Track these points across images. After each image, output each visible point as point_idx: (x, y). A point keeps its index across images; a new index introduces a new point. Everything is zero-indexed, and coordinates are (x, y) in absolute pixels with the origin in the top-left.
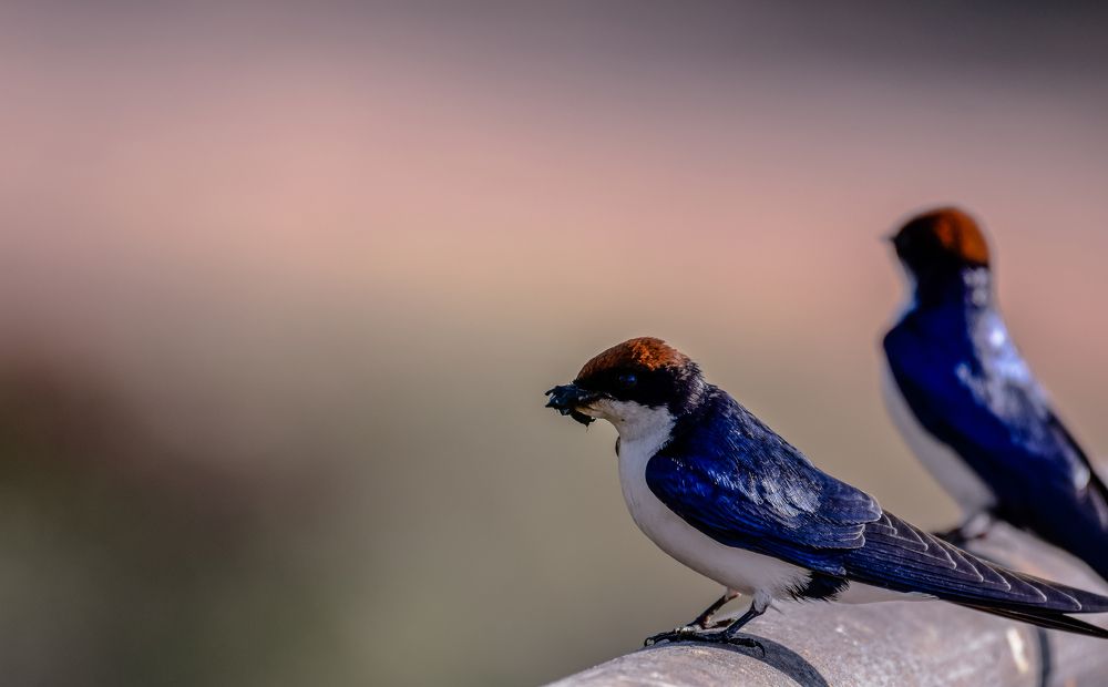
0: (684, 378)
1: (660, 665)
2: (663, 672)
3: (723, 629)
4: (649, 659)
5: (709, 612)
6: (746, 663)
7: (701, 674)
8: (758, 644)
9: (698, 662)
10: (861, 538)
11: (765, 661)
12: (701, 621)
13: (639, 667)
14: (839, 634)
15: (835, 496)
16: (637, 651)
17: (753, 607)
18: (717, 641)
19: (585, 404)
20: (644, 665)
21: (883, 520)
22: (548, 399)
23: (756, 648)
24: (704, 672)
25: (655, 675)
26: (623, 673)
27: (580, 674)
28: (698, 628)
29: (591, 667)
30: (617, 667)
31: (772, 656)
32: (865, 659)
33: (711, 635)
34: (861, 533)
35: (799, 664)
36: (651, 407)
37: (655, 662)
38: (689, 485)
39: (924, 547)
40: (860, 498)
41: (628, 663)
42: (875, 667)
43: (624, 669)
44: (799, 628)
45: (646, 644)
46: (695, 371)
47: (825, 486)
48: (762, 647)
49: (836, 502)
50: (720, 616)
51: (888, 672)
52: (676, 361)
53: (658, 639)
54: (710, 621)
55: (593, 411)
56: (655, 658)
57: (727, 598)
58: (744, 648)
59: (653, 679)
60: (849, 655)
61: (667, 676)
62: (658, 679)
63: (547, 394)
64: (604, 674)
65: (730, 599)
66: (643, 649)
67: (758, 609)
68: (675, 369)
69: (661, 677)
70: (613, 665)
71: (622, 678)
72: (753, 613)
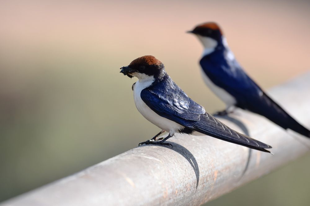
0: (159, 69)
1: (143, 151)
2: (145, 153)
3: (161, 140)
4: (140, 149)
5: (157, 136)
6: (167, 150)
7: (155, 153)
8: (171, 145)
9: (154, 150)
10: (199, 118)
11: (173, 149)
12: (154, 138)
13: (138, 152)
14: (193, 141)
15: (193, 106)
16: (136, 147)
17: (169, 135)
18: (159, 144)
19: (131, 73)
20: (139, 151)
21: (205, 114)
22: (121, 70)
23: (170, 145)
24: (156, 153)
25: (142, 154)
26: (133, 153)
27: (121, 154)
28: (153, 140)
29: (124, 152)
30: (131, 152)
31: (175, 148)
32: (201, 148)
33: (157, 142)
34: (199, 117)
35: (182, 150)
36: (149, 76)
37: (142, 150)
38: (152, 98)
39: (216, 123)
40: (200, 107)
41: (135, 150)
42: (204, 150)
43: (134, 152)
44: (182, 139)
45: (139, 145)
46: (162, 67)
47: (190, 103)
48: (172, 145)
49: (193, 108)
50: (160, 137)
51: (207, 151)
52: (157, 63)
53: (142, 143)
54: (157, 138)
55: (133, 75)
56: (142, 149)
57: (162, 132)
58: (166, 146)
59: (141, 155)
60: (196, 147)
61: (146, 154)
62: (143, 155)
63: (121, 69)
64: (128, 154)
65: (163, 132)
66: (138, 147)
67: (171, 135)
68: (157, 66)
69: (144, 154)
70: (130, 151)
71: (133, 155)
72: (169, 136)
